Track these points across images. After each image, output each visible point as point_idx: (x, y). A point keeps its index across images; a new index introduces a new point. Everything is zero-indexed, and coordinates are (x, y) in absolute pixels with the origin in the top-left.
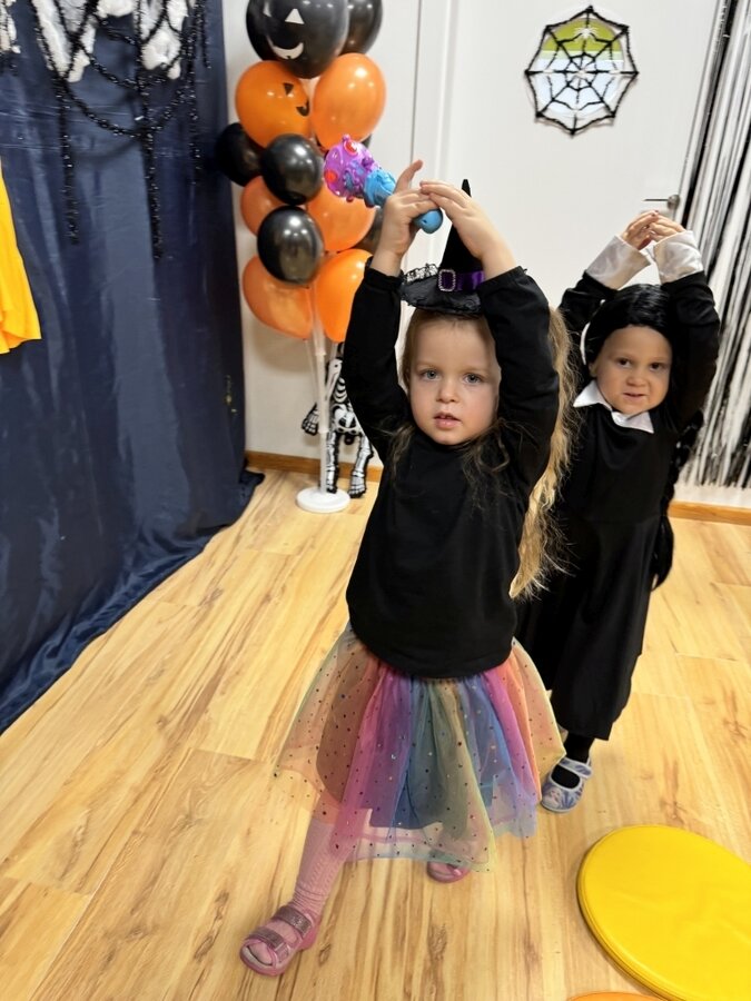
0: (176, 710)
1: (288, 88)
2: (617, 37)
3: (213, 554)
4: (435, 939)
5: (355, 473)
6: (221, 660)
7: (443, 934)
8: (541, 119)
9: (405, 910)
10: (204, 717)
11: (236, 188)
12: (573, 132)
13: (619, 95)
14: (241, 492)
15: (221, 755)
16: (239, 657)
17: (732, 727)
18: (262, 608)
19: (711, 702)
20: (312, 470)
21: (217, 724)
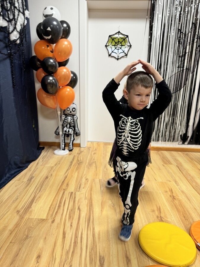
0: (22, 208)
1: (48, 46)
2: (126, 38)
3: (30, 168)
4: (101, 259)
5: (70, 145)
6: (34, 195)
7: (103, 258)
8: (110, 56)
9: (92, 253)
10: (30, 209)
11: (35, 72)
12: (118, 59)
13: (128, 51)
14: (38, 151)
15: (36, 219)
16: (40, 193)
17: (172, 197)
18: (46, 180)
19: (166, 192)
21: (34, 211)
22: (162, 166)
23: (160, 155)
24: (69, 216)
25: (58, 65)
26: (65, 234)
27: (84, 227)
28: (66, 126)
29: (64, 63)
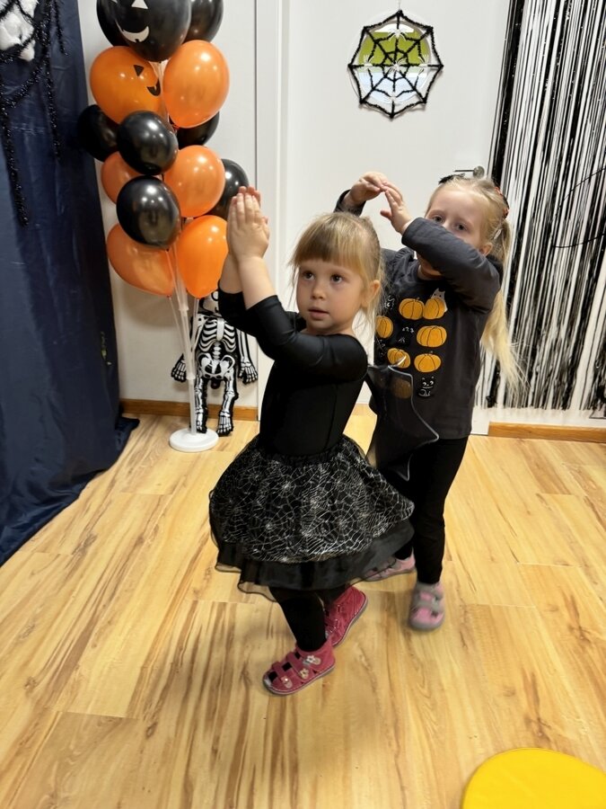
0: (45, 669)
1: (139, 70)
2: (423, 37)
3: (88, 500)
5: (222, 414)
6: (92, 612)
8: (365, 106)
10: (75, 675)
12: (392, 116)
13: (428, 85)
14: (117, 437)
15: (92, 716)
16: (111, 605)
17: (578, 633)
18: (135, 551)
19: (555, 609)
20: (183, 412)
21: (88, 681)
22: (537, 499)
23: (527, 458)
24: (209, 709)
25: (176, 142)
26: (192, 790)
27: (261, 760)
28: (211, 351)
29: (201, 132)
